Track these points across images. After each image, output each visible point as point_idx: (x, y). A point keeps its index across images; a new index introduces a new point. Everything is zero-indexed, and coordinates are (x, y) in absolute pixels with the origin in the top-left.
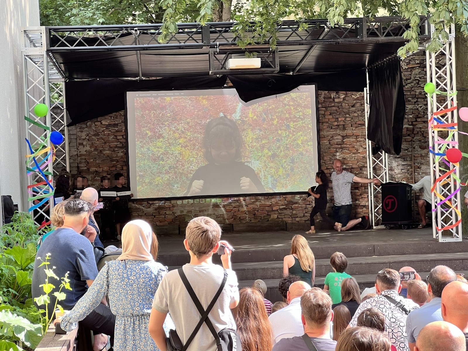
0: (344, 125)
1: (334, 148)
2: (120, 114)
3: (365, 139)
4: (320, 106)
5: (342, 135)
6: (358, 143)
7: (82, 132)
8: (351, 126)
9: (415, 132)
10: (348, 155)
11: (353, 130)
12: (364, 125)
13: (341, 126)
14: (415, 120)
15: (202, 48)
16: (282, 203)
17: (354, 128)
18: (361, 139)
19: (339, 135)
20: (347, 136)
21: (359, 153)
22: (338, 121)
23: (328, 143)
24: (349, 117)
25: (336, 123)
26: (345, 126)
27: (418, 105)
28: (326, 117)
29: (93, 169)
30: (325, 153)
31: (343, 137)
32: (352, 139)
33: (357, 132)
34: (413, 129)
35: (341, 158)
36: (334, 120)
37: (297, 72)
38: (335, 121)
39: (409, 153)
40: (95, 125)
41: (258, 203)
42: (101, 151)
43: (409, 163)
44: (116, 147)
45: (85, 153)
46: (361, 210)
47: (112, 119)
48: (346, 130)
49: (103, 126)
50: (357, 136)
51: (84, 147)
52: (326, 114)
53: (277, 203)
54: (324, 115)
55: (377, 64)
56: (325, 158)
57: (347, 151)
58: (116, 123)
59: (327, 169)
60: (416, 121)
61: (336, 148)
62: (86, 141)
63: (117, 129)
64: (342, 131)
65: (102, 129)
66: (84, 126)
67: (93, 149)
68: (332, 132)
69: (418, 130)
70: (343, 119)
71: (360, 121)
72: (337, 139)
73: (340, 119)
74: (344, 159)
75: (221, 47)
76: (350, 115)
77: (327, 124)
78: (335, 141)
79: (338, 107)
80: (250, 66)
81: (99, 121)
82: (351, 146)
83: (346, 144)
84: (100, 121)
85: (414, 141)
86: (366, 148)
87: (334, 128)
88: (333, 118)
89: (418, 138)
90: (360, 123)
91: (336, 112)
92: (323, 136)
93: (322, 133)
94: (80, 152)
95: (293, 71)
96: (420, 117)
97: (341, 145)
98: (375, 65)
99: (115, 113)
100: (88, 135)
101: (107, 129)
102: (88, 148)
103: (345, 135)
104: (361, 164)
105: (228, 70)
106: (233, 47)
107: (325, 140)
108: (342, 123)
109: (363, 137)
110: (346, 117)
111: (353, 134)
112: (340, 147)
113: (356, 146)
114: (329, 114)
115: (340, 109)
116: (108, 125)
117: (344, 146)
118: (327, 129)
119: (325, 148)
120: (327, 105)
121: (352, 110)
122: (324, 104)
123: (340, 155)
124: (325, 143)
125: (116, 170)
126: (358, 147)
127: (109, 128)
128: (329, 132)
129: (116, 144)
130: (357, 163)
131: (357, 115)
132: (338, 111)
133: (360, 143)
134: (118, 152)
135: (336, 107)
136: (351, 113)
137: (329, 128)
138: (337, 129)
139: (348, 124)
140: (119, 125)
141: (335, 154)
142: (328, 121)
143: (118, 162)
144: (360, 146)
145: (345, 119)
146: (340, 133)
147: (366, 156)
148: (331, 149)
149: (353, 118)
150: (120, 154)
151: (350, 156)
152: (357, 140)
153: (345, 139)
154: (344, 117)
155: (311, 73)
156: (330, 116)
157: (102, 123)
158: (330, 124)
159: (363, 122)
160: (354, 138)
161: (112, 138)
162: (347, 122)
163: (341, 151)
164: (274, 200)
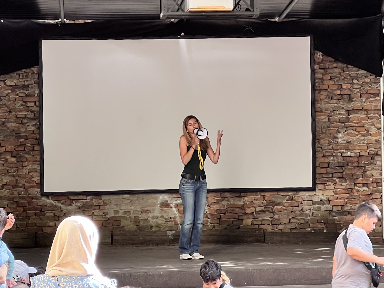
0: (350, 95)
1: (334, 127)
2: (33, 71)
3: (380, 115)
4: (316, 67)
5: (347, 108)
6: (369, 121)
8: (361, 97)
10: (354, 138)
11: (362, 102)
12: (379, 95)
13: (345, 96)
16: (259, 203)
17: (364, 100)
18: (374, 115)
19: (343, 108)
20: (354, 111)
21: (370, 134)
22: (341, 89)
23: (327, 120)
24: (357, 84)
25: (338, 92)
26: (352, 96)
28: (325, 82)
30: (323, 133)
31: (349, 112)
32: (361, 115)
33: (367, 105)
35: (345, 142)
36: (336, 87)
37: (285, 17)
38: (337, 89)
41: (225, 203)
44: (25, 118)
47: (21, 77)
48: (352, 101)
49: (7, 88)
52: (324, 78)
53: (252, 202)
54: (322, 79)
56: (322, 141)
57: (353, 132)
58: (26, 83)
59: (324, 156)
61: (338, 127)
63: (27, 92)
64: (348, 103)
65: (7, 92)
68: (333, 104)
70: (349, 86)
71: (372, 89)
72: (339, 114)
73: (344, 87)
74: (349, 143)
76: (358, 81)
77: (326, 93)
78: (337, 117)
79: (342, 69)
81: (2, 81)
82: (359, 125)
83: (352, 122)
84: (4, 81)
86: (380, 128)
87: (335, 98)
88: (334, 84)
90: (373, 92)
91: (339, 76)
92: (320, 110)
93: (318, 105)
95: (279, 16)
97: (344, 122)
99: (25, 70)
101: (13, 91)
103: (351, 109)
104: (372, 150)
105: (187, 12)
107: (322, 115)
108: (347, 92)
109: (377, 112)
110: (353, 84)
111: (363, 108)
112: (344, 126)
113: (366, 125)
114: (330, 78)
115: (345, 72)
116: (15, 87)
117: (349, 124)
118: (326, 100)
119: (323, 127)
120: (327, 65)
121: (361, 74)
122: (323, 65)
123: (344, 137)
124: (322, 119)
125: (25, 151)
126: (369, 126)
127: (17, 90)
128: (328, 105)
129: (24, 113)
130: (368, 149)
131: (369, 81)
132: (341, 74)
133: (372, 120)
134: (28, 126)
135: (339, 68)
136: (361, 77)
137: (329, 98)
138: (339, 100)
139: (356, 94)
140: (30, 86)
141: (336, 135)
142: (327, 88)
143: (27, 139)
144: (371, 125)
145: (351, 86)
146: (345, 105)
147: (380, 140)
148: (331, 128)
149: (364, 85)
150: (31, 128)
151: (357, 138)
152: (369, 116)
153: (351, 115)
154: (350, 84)
155: (305, 20)
156: (330, 81)
157: (6, 82)
158: (331, 93)
159: (377, 91)
160: (363, 113)
161: (20, 105)
162: (354, 91)
163: (345, 131)
164: (247, 199)
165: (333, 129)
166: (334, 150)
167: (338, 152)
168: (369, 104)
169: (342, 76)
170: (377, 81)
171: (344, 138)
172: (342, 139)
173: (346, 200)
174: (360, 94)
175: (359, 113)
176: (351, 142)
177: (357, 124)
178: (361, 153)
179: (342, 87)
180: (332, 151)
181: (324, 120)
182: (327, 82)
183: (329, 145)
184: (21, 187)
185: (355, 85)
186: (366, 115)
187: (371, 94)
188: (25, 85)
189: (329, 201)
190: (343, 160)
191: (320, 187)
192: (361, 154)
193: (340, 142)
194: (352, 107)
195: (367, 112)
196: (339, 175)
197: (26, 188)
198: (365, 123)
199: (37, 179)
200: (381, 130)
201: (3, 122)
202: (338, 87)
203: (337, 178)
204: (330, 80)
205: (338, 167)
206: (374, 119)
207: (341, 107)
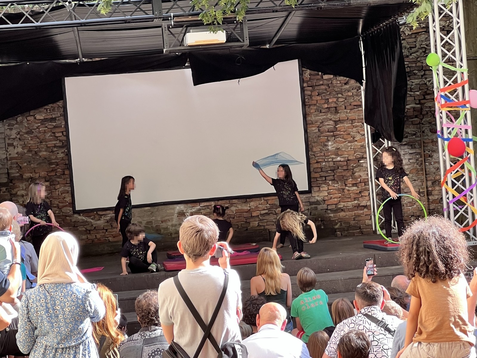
0: (336, 107)
1: (324, 136)
2: (58, 105)
3: (363, 124)
4: (305, 85)
5: (334, 119)
6: (355, 129)
7: (11, 129)
8: (345, 108)
9: (424, 113)
10: (342, 145)
11: (347, 113)
12: (361, 106)
13: (332, 109)
14: (423, 98)
15: (153, 21)
16: (264, 207)
17: (348, 111)
18: (358, 124)
19: (331, 120)
20: (340, 121)
21: (356, 141)
22: (328, 103)
23: (317, 130)
24: (341, 97)
25: (326, 106)
26: (338, 108)
27: (426, 78)
28: (313, 98)
29: (27, 175)
30: (314, 142)
31: (336, 122)
32: (346, 125)
33: (352, 115)
34: (422, 109)
35: (334, 149)
36: (323, 101)
37: (274, 45)
38: (325, 103)
39: (418, 139)
40: (28, 120)
41: (233, 209)
42: (36, 153)
43: (418, 151)
44: (55, 146)
45: (17, 155)
46: (362, 212)
47: (49, 111)
48: (338, 113)
49: (37, 121)
50: (353, 121)
51: (15, 148)
52: (313, 94)
53: (257, 207)
54: (311, 96)
55: (373, 30)
56: (314, 149)
57: (341, 139)
58: (54, 116)
59: (317, 162)
60: (425, 99)
61: (328, 136)
62: (17, 141)
63: (54, 124)
64: (335, 115)
65: (37, 125)
66: (14, 122)
67: (26, 151)
68: (321, 117)
69: (427, 109)
70: (335, 100)
71: (355, 101)
72: (328, 125)
73: (330, 101)
74: (338, 149)
75: (176, 19)
76: (342, 95)
77: (315, 107)
78: (326, 128)
79: (328, 85)
80: (213, 41)
81: (32, 116)
82: (345, 133)
83: (339, 131)
84: (34, 116)
85: (422, 124)
86: (364, 135)
87: (323, 111)
88: (322, 99)
89: (428, 119)
90: (355, 103)
91: (325, 91)
92: (311, 122)
93: (309, 118)
94: (10, 154)
95: (270, 43)
96: (429, 94)
97: (333, 132)
98: (370, 32)
99: (51, 105)
100: (19, 133)
101: (42, 124)
102: (20, 150)
103: (338, 119)
104: (359, 154)
105: (186, 46)
106: (190, 18)
107: (313, 127)
108: (333, 105)
109: (361, 121)
110: (338, 98)
111: (348, 119)
112: (332, 135)
113: (352, 133)
114: (317, 94)
115: (331, 88)
116: (44, 120)
117: (337, 133)
118: (315, 113)
119: (314, 137)
120: (314, 83)
121: (345, 89)
122: (310, 83)
123: (332, 145)
124: (313, 130)
125: (56, 176)
126: (354, 133)
127: (46, 123)
128: (318, 117)
129: (54, 143)
130: (355, 153)
131: (352, 94)
132: (327, 90)
133: (357, 128)
134: (58, 153)
135: (325, 85)
136: (344, 92)
137: (318, 111)
138: (327, 113)
139: (341, 106)
140: (57, 119)
141: (326, 143)
142: (316, 103)
143: (58, 165)
144: (356, 132)
145: (337, 100)
146: (332, 117)
147: (365, 145)
148: (321, 138)
149: (347, 99)
150: (60, 155)
151: (345, 145)
152: (353, 124)
153: (338, 125)
154: (335, 98)
155: (292, 45)
156: (318, 97)
157: (36, 117)
158: (319, 107)
159: (360, 102)
160: (349, 122)
161: (50, 135)
162: (340, 104)
163: (334, 140)
164: (253, 204)
165: (323, 138)
166: (325, 156)
167: (329, 157)
168: (353, 114)
169: (328, 92)
170: (359, 94)
171: (334, 146)
172: (332, 147)
173: (339, 199)
174: (344, 107)
175: (345, 122)
176: (339, 148)
177: (344, 132)
178: (349, 157)
179: (328, 101)
180: (324, 157)
181: (315, 131)
182: (315, 98)
183: (320, 153)
184: (55, 207)
185: (339, 99)
186: (352, 124)
187: (354, 105)
188: (52, 118)
189: (324, 201)
190: (334, 164)
191: (316, 189)
192: (349, 159)
193: (331, 149)
194: (339, 118)
195: (352, 121)
196: (332, 177)
197: (60, 208)
198: (351, 131)
199: (69, 199)
200: (365, 137)
201: (35, 151)
202: (325, 101)
203: (330, 180)
204: (317, 95)
205: (330, 170)
206: (358, 127)
207: (329, 118)
